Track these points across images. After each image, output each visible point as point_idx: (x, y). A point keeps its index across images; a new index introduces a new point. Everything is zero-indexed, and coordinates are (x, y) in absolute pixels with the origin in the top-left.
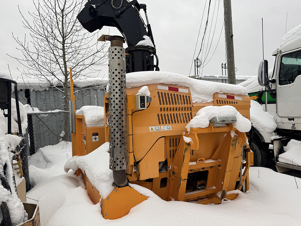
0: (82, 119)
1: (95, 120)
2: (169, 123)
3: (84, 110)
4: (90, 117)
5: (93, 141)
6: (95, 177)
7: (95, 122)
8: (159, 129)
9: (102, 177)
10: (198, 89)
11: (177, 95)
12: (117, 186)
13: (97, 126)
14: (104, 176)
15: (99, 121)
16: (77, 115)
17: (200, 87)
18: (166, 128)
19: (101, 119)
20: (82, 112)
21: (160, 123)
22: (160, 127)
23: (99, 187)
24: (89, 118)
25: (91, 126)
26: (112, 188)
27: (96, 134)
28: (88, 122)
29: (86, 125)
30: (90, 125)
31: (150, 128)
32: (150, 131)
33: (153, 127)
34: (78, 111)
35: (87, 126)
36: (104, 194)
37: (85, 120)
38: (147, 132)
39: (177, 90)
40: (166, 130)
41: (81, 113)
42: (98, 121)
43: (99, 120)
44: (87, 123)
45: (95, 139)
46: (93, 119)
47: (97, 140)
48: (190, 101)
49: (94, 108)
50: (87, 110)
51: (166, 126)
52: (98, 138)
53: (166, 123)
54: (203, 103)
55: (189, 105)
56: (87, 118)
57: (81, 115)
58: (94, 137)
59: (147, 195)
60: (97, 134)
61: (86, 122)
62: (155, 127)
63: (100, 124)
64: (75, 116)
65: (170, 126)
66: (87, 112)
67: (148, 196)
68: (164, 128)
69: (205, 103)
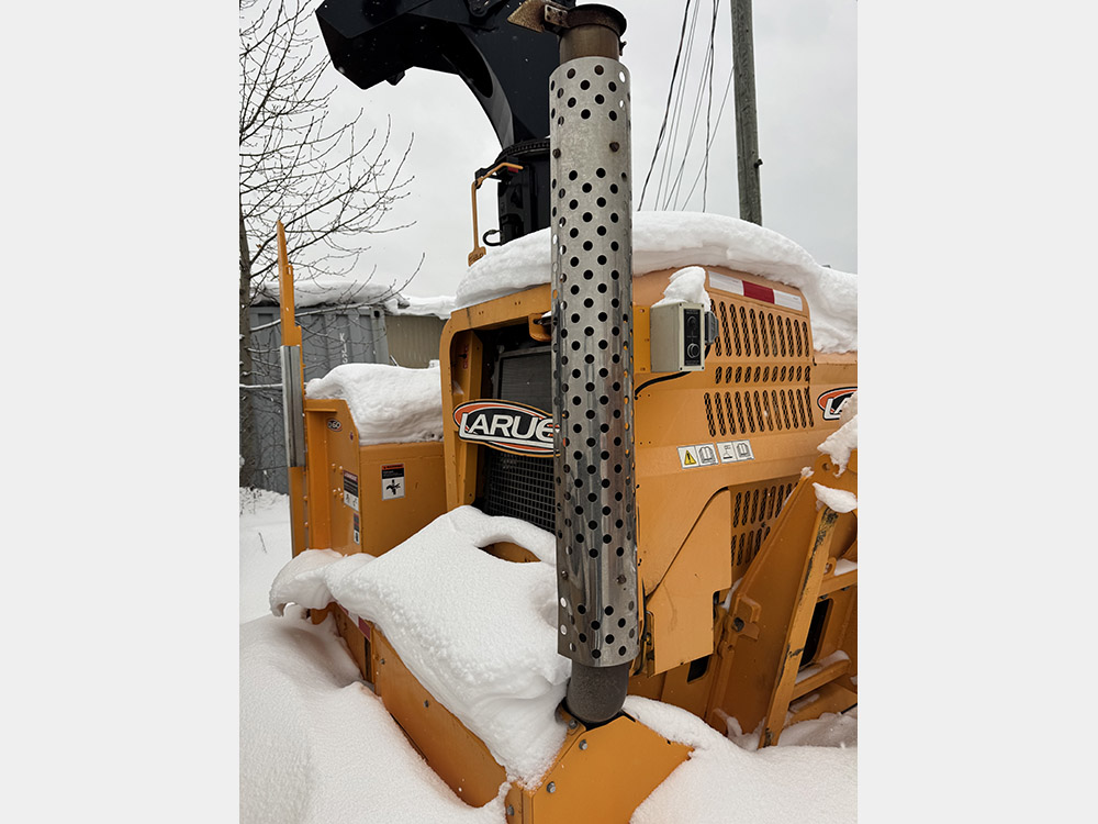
0: (335, 413)
1: (392, 419)
2: (743, 431)
3: (344, 380)
4: (372, 407)
5: (385, 498)
6: (469, 685)
7: (393, 425)
8: (711, 453)
9: (509, 687)
10: (831, 296)
11: (771, 316)
12: (579, 720)
13: (398, 440)
14: (522, 682)
15: (407, 422)
16: (310, 399)
17: (837, 290)
18: (735, 453)
19: (414, 416)
20: (337, 387)
21: (713, 433)
22: (716, 447)
23: (492, 727)
24: (371, 410)
25: (376, 441)
26: (554, 733)
27: (395, 471)
28: (368, 424)
29: (354, 436)
30: (372, 436)
31: (682, 452)
32: (684, 466)
33: (691, 450)
34: (314, 386)
35: (361, 441)
36: (525, 762)
37: (350, 417)
38: (675, 472)
39: (768, 297)
40: (734, 459)
41: (330, 392)
42: (402, 420)
43: (406, 417)
44: (361, 430)
45: (393, 488)
46: (386, 415)
47: (400, 492)
48: (807, 344)
49: (383, 373)
50: (357, 381)
51: (736, 444)
52: (402, 485)
53: (734, 431)
54: (838, 353)
55: (803, 361)
56: (360, 410)
57: (330, 398)
58: (387, 482)
59: (688, 739)
60: (398, 471)
61: (356, 424)
62: (698, 448)
63: (407, 431)
64: (304, 403)
65: (747, 442)
66: (356, 385)
67: (689, 742)
68: (731, 452)
69: (844, 351)
